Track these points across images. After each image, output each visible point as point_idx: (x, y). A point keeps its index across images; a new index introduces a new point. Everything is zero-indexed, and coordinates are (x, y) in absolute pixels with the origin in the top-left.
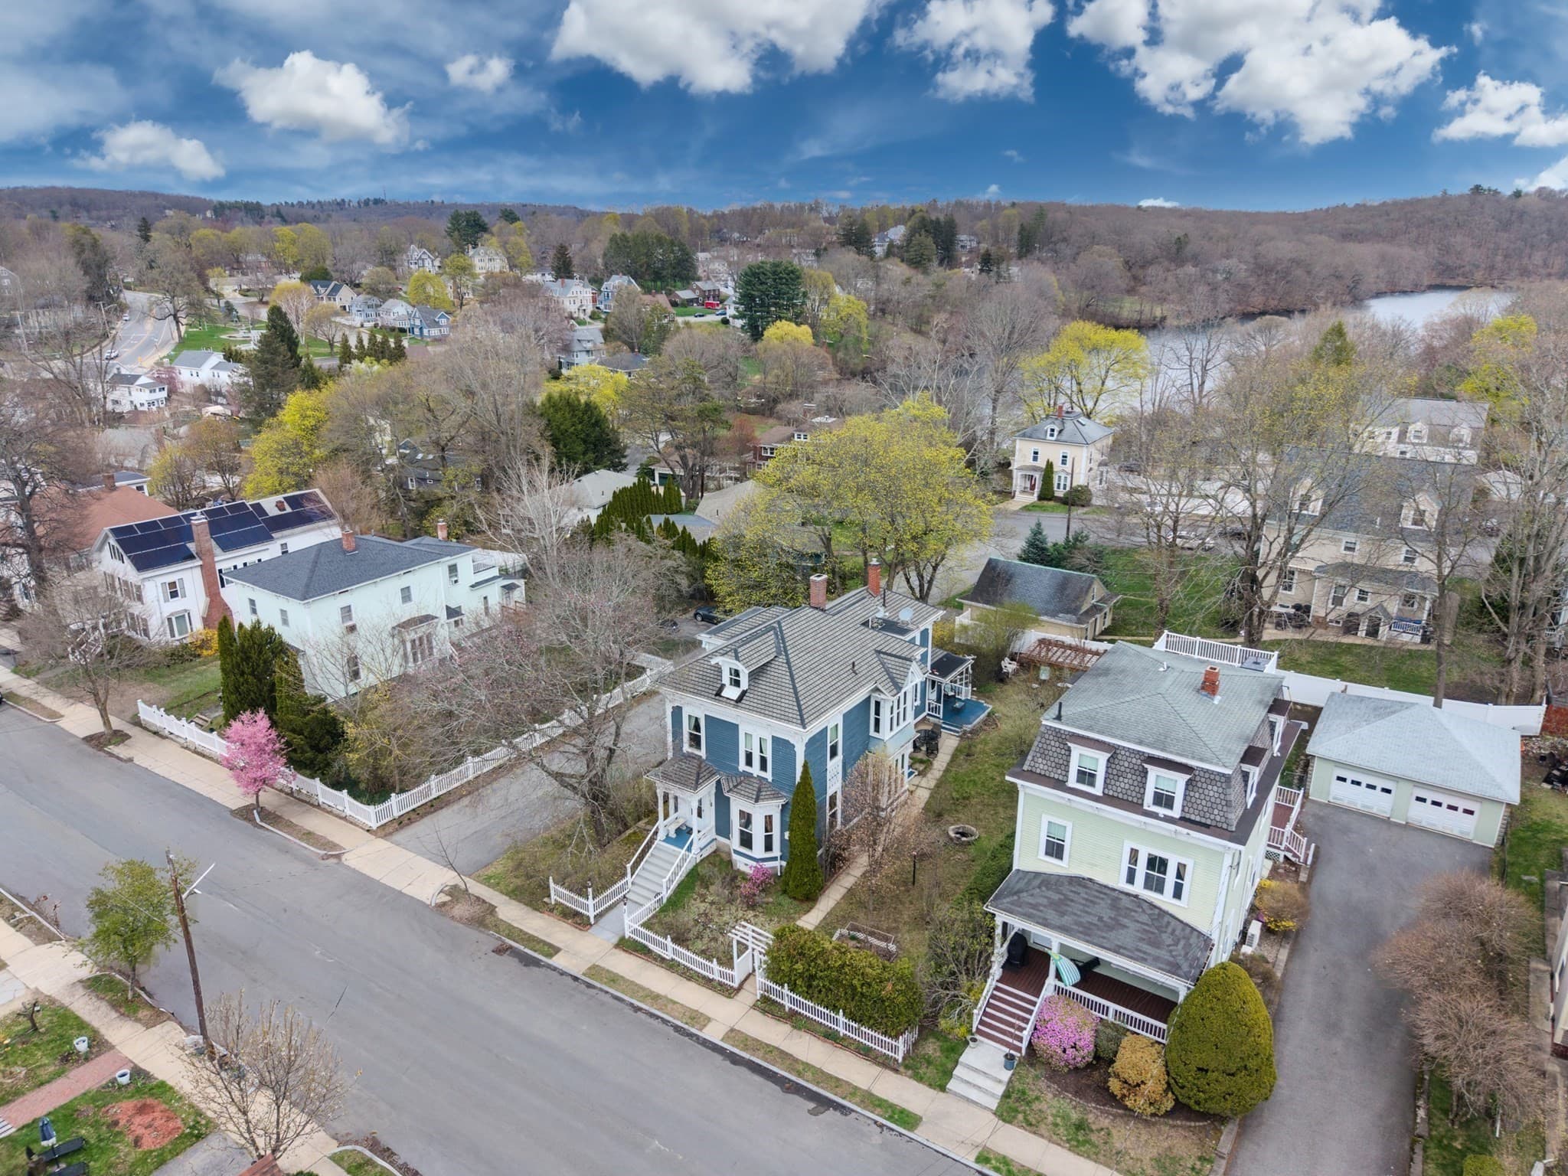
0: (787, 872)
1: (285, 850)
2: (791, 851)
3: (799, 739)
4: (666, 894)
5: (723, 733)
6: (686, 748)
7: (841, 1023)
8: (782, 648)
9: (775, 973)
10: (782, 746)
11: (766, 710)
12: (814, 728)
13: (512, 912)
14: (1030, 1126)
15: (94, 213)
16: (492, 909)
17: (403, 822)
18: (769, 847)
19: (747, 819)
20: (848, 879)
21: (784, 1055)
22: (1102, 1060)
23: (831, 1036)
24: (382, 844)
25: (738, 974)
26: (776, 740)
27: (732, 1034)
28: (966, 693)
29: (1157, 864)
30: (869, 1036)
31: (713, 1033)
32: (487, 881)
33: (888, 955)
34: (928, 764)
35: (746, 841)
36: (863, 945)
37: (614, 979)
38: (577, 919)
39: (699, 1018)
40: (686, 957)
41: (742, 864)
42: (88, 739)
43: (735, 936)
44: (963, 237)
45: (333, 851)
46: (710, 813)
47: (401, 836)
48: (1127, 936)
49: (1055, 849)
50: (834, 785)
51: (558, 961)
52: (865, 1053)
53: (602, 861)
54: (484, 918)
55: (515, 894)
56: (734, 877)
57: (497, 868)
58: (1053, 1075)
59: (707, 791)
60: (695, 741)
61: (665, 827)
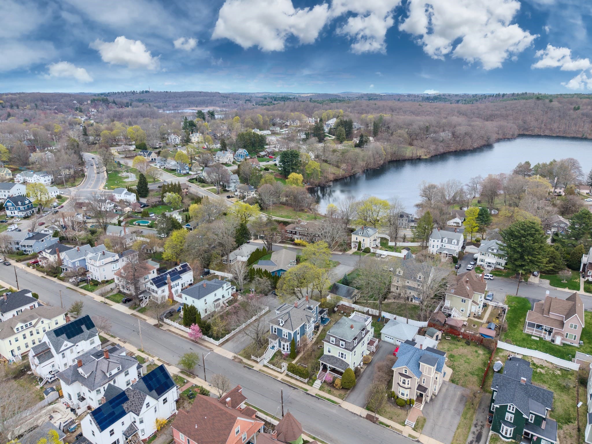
0: (290, 354)
1: (203, 349)
2: (291, 350)
3: (292, 333)
4: (271, 358)
5: (280, 331)
6: (274, 332)
7: (298, 377)
8: (290, 317)
9: (288, 370)
10: (289, 334)
11: (287, 328)
12: (295, 331)
13: (245, 360)
14: (323, 391)
15: (49, 104)
16: (242, 360)
17: (223, 344)
18: (287, 349)
19: (284, 345)
20: (300, 355)
21: (289, 382)
22: (333, 382)
23: (297, 379)
24: (220, 348)
25: (282, 370)
26: (289, 333)
27: (282, 379)
28: (326, 316)
29: (342, 354)
30: (302, 379)
31: (279, 379)
32: (240, 355)
33: (306, 367)
34: (317, 332)
35: (284, 349)
36: (302, 366)
37: (263, 371)
38: (257, 362)
39: (277, 377)
40: (274, 368)
41: (283, 353)
42: (155, 325)
43: (282, 364)
44: (355, 124)
45: (211, 350)
46: (278, 344)
47: (223, 346)
48: (337, 365)
49: (329, 352)
50: (298, 339)
51: (254, 368)
52: (301, 382)
53: (260, 351)
54: (241, 362)
55: (245, 357)
56: (282, 355)
57: (241, 353)
58: (327, 384)
59: (277, 340)
60: (275, 332)
61: (270, 346)
